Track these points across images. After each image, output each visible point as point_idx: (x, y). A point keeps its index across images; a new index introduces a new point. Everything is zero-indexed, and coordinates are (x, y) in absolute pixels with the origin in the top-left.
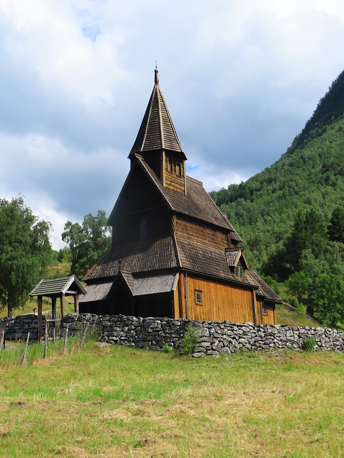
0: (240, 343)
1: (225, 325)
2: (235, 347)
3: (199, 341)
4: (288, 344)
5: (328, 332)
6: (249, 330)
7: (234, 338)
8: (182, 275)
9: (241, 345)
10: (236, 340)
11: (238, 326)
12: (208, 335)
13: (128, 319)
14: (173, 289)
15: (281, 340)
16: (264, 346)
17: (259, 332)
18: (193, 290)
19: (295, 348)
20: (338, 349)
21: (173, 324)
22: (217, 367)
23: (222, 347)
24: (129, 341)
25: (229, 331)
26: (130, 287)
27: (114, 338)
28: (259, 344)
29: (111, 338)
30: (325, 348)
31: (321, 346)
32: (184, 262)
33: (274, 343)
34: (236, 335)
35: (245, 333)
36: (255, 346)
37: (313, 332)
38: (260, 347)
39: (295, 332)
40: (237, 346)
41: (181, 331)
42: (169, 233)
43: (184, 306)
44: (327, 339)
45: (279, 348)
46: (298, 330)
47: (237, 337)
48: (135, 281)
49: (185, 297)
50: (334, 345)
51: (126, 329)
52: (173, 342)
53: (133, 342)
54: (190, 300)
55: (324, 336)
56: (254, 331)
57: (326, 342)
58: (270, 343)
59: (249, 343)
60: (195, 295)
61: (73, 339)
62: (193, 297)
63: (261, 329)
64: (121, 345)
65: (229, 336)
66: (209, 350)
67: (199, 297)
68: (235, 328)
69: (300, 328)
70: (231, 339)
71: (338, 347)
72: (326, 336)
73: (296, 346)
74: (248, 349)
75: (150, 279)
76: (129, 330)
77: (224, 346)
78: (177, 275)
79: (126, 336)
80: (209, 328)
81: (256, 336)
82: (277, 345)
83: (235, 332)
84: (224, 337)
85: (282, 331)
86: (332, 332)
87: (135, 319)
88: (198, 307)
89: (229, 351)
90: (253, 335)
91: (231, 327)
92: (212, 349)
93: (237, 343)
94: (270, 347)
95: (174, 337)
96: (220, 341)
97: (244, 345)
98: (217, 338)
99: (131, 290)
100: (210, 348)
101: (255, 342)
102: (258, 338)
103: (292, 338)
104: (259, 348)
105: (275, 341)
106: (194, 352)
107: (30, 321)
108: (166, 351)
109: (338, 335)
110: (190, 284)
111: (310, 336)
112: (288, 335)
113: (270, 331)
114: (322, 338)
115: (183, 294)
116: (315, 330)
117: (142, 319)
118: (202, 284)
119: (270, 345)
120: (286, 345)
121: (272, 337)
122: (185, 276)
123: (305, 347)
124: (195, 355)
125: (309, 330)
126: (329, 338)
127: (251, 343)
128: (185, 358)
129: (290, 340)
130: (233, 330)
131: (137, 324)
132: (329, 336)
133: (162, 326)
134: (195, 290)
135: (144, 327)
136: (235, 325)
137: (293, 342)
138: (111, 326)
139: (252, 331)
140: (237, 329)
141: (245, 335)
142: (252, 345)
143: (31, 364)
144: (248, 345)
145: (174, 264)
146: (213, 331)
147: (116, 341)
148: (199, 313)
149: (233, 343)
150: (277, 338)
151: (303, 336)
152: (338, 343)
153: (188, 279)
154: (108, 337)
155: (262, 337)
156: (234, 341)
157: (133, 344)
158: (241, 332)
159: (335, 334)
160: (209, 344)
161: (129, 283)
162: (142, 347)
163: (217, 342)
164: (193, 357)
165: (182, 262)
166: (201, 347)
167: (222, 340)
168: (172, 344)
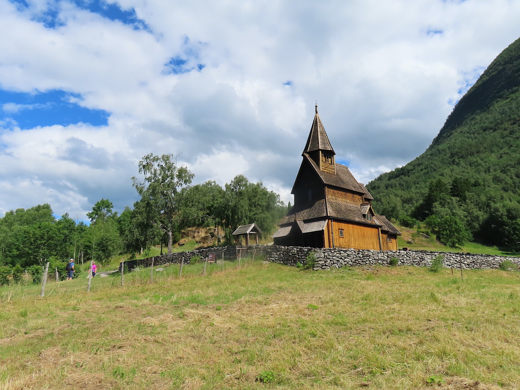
0: (345, 261)
1: (335, 250)
2: (341, 264)
3: (317, 260)
4: (379, 261)
5: (409, 254)
6: (351, 253)
7: (341, 258)
8: (330, 221)
9: (346, 263)
10: (343, 259)
11: (344, 251)
12: (323, 257)
13: (279, 247)
14: (323, 229)
15: (375, 259)
16: (362, 263)
17: (359, 255)
18: (337, 229)
19: (385, 264)
20: (416, 264)
21: (303, 250)
22: (323, 277)
23: (332, 264)
24: (280, 261)
25: (338, 254)
26: (301, 228)
27: (272, 259)
28: (359, 262)
29: (270, 258)
30: (407, 264)
31: (404, 262)
32: (331, 212)
33: (370, 261)
34: (342, 256)
35: (348, 255)
36: (356, 263)
37: (398, 254)
38: (359, 263)
39: (385, 254)
40: (342, 263)
41: (307, 255)
42: (323, 196)
43: (331, 239)
44: (408, 258)
45: (373, 264)
46: (387, 253)
47: (343, 258)
48: (305, 224)
49: (332, 233)
50: (413, 261)
51: (278, 253)
52: (303, 261)
53: (282, 261)
54: (336, 235)
55: (406, 256)
56: (355, 254)
57: (407, 260)
58: (366, 261)
59: (352, 261)
60: (339, 232)
61: (246, 260)
62: (337, 233)
63: (360, 253)
64: (276, 262)
65: (337, 257)
66: (323, 266)
67: (341, 233)
68: (342, 252)
69: (388, 251)
70: (339, 259)
71: (416, 263)
72: (407, 256)
73: (385, 263)
74: (351, 265)
75: (312, 223)
76: (280, 254)
77: (334, 263)
78: (327, 221)
79: (278, 258)
80: (324, 253)
81: (357, 257)
82: (371, 262)
83: (342, 255)
84: (334, 258)
85: (376, 253)
86: (412, 254)
87: (283, 247)
88: (341, 239)
89: (337, 267)
90: (355, 256)
91: (339, 252)
92: (326, 265)
93: (343, 261)
94: (367, 264)
95: (303, 258)
96: (331, 261)
97: (348, 263)
98: (329, 258)
99: (302, 230)
100: (324, 265)
101: (355, 260)
102: (359, 258)
103: (383, 258)
104: (358, 265)
105: (370, 259)
106: (314, 267)
107: (233, 249)
108: (298, 267)
109: (416, 256)
110: (335, 225)
111: (395, 256)
112: (380, 256)
113: (366, 253)
114: (404, 257)
115: (330, 231)
116: (399, 253)
117: (287, 247)
118: (343, 225)
119: (367, 262)
120: (378, 262)
121: (368, 258)
122: (331, 221)
123: (392, 263)
124: (315, 269)
125: (395, 253)
126: (409, 258)
127: (353, 261)
128: (307, 271)
129: (381, 259)
130: (340, 254)
131: (284, 251)
132: (410, 256)
133: (297, 251)
134: (339, 229)
135: (287, 252)
136: (342, 250)
137: (383, 260)
138: (271, 252)
139: (353, 254)
140: (343, 253)
141: (348, 256)
142: (353, 262)
143: (211, 274)
144: (350, 263)
145: (325, 215)
146: (326, 254)
147: (273, 260)
148: (342, 242)
149: (340, 261)
150: (372, 258)
151: (390, 256)
152: (416, 260)
153: (334, 223)
154: (269, 258)
155: (361, 258)
156: (341, 260)
157: (282, 262)
158: (346, 255)
159: (414, 255)
160: (323, 262)
161: (300, 226)
162: (286, 264)
163: (329, 261)
164: (313, 270)
165: (330, 213)
166: (319, 264)
167: (332, 260)
168: (302, 262)
